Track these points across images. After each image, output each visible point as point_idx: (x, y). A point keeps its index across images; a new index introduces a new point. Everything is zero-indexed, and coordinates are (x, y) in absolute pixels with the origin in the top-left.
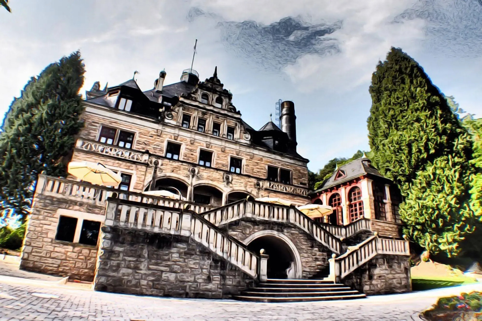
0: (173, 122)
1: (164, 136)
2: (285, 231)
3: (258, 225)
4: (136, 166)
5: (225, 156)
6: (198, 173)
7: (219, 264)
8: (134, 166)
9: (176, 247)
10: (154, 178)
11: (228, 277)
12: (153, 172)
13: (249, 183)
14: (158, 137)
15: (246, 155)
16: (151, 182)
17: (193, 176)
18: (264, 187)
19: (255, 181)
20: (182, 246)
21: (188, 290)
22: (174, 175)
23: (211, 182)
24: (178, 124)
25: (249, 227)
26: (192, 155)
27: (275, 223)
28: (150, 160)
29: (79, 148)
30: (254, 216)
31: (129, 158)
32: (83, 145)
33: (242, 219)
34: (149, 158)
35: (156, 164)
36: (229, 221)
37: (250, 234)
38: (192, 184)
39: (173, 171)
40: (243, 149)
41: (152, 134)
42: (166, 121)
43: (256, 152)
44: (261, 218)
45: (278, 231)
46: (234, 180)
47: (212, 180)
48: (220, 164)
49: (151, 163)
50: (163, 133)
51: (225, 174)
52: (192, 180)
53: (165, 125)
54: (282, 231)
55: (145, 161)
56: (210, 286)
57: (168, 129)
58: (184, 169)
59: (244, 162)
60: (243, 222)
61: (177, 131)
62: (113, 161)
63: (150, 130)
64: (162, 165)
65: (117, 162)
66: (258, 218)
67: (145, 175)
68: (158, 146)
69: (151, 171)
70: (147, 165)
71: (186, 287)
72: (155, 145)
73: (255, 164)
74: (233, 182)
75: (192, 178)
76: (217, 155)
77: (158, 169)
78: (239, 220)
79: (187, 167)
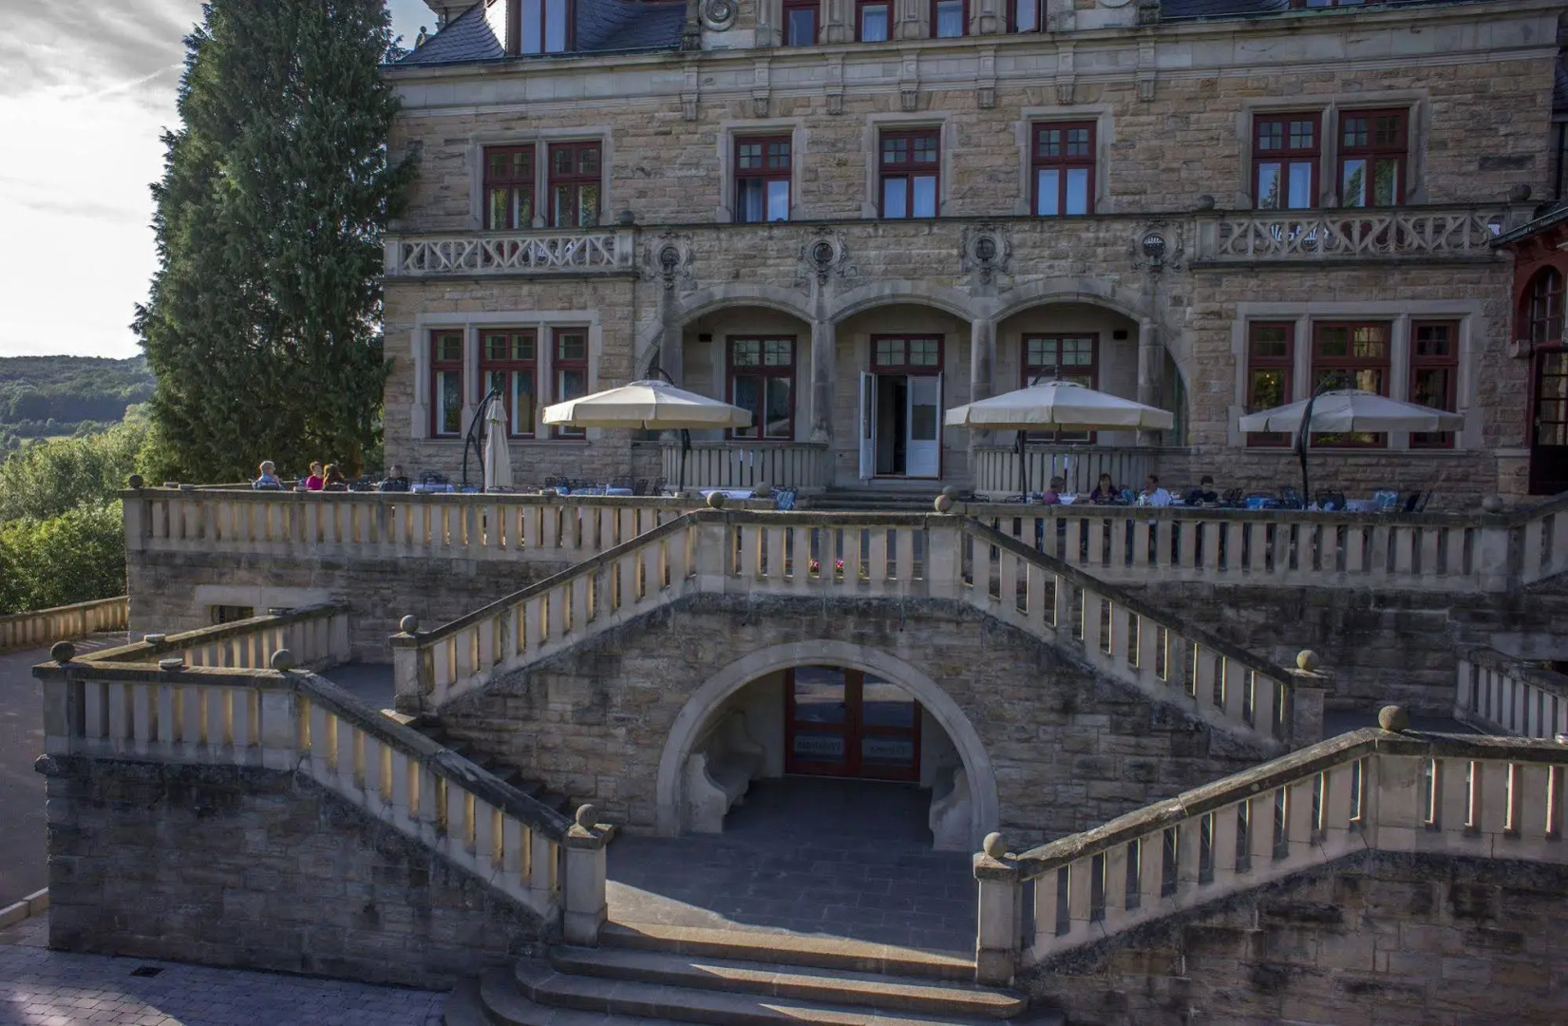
0: (741, 38)
1: (712, 114)
2: (902, 638)
3: (756, 623)
4: (595, 289)
5: (996, 126)
6: (844, 259)
7: (404, 865)
8: (586, 290)
9: (253, 810)
10: (667, 321)
11: (438, 912)
12: (660, 296)
13: (1100, 250)
14: (692, 127)
15: (1117, 87)
16: (658, 338)
17: (823, 277)
18: (1189, 251)
19: (1133, 233)
20: (273, 805)
21: (306, 949)
22: (746, 292)
23: (905, 287)
24: (763, 40)
25: (712, 635)
26: (841, 164)
27: (845, 607)
28: (641, 250)
29: (395, 273)
30: (741, 586)
31: (567, 263)
32: (407, 257)
33: (684, 605)
34: (636, 244)
35: (669, 260)
36: (625, 615)
37: (716, 668)
38: (820, 309)
39: (737, 276)
40: (1097, 63)
41: (664, 122)
42: (711, 40)
43: (1177, 57)
44: (775, 589)
45: (860, 639)
46: (1019, 253)
47: (908, 276)
48: (982, 171)
49: (647, 260)
50: (705, 99)
51: (970, 235)
52: (821, 294)
53: (707, 60)
54: (885, 642)
55: (624, 258)
56: (376, 941)
57: (724, 79)
58: (783, 253)
59: (1107, 132)
60: (685, 619)
61: (760, 74)
62: (510, 290)
63: (652, 103)
64: (691, 260)
65: (525, 289)
66: (753, 592)
67: (635, 316)
68: (697, 166)
69: (653, 292)
70: (635, 276)
71: (300, 937)
72: (683, 165)
73: (1171, 124)
74: (1014, 264)
75: (821, 285)
76: (961, 131)
77: (679, 280)
78: (666, 609)
79: (791, 244)
